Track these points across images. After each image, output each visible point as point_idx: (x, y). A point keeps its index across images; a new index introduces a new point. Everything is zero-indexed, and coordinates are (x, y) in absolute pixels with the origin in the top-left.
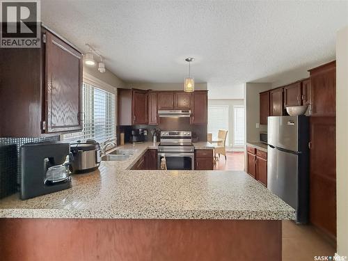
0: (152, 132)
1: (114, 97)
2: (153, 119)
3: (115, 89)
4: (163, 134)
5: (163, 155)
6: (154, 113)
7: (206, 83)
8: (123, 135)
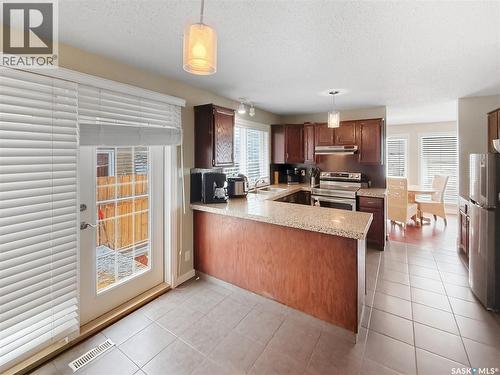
0: (310, 172)
1: (267, 135)
2: (309, 156)
3: (269, 127)
4: (323, 175)
5: (317, 198)
6: (311, 149)
7: (384, 107)
8: (276, 173)
